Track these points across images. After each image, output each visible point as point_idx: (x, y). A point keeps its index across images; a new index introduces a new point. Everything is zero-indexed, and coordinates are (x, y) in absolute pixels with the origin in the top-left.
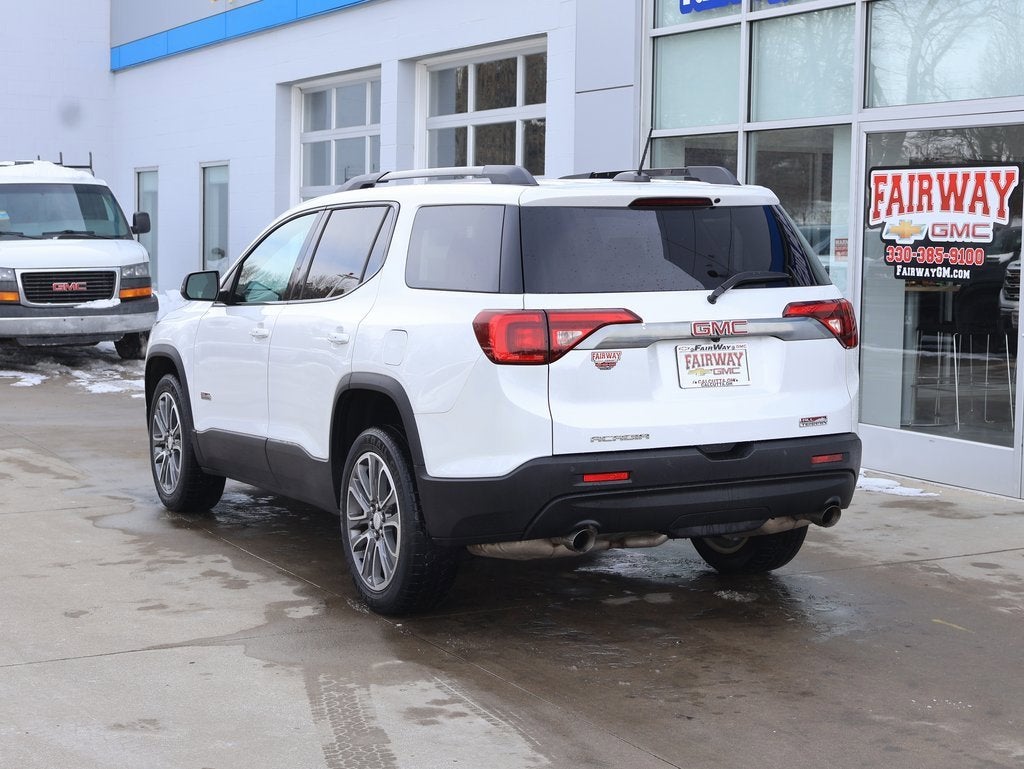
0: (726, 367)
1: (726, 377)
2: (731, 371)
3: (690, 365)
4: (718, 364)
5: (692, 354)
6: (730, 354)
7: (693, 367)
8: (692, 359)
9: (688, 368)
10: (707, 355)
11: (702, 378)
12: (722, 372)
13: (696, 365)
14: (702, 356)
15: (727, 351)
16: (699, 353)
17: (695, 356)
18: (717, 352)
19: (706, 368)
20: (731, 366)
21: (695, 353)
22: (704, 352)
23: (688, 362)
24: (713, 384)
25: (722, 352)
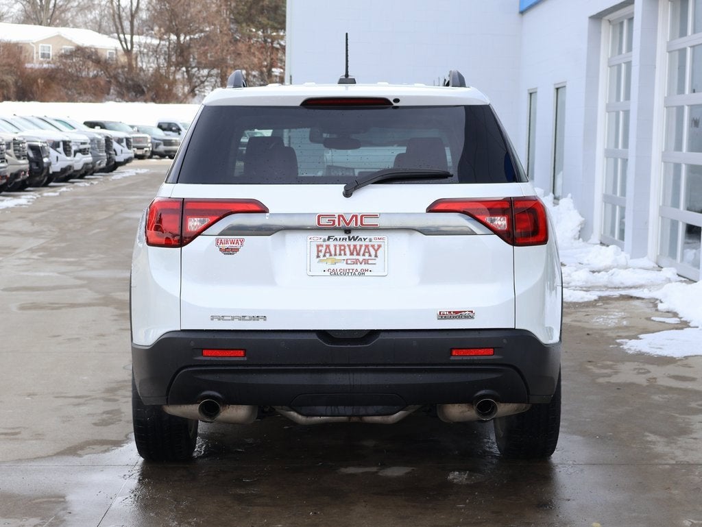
0: (361, 258)
1: (359, 267)
2: (366, 262)
3: (321, 254)
4: (352, 254)
5: (325, 244)
6: (367, 246)
7: (324, 256)
8: (323, 249)
9: (318, 257)
10: (340, 246)
11: (332, 267)
12: (356, 262)
13: (328, 255)
14: (335, 246)
15: (363, 243)
16: (331, 243)
17: (328, 246)
18: (352, 243)
19: (338, 257)
20: (367, 256)
21: (328, 243)
22: (336, 243)
23: (319, 251)
24: (345, 273)
25: (358, 243)
